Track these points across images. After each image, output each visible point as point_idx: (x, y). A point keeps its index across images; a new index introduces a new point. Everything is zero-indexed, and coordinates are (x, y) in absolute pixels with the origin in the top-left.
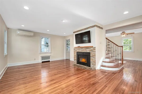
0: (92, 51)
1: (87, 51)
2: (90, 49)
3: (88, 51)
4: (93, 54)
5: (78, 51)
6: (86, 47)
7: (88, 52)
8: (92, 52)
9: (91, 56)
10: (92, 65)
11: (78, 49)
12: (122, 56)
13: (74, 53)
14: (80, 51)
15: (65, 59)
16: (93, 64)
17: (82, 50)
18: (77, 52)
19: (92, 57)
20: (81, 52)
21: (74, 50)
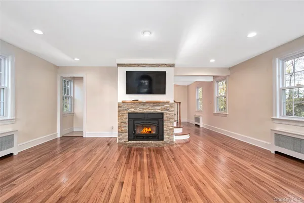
0: (167, 110)
1: (156, 109)
2: (163, 107)
3: (158, 109)
4: (168, 116)
5: (132, 110)
6: (153, 103)
7: (159, 111)
8: (167, 112)
9: (164, 119)
10: (167, 136)
11: (132, 106)
12: (180, 117)
13: (119, 116)
14: (139, 110)
15: (59, 136)
16: (168, 134)
17: (143, 109)
18: (129, 113)
19: (166, 121)
20: (139, 112)
21: (120, 108)
